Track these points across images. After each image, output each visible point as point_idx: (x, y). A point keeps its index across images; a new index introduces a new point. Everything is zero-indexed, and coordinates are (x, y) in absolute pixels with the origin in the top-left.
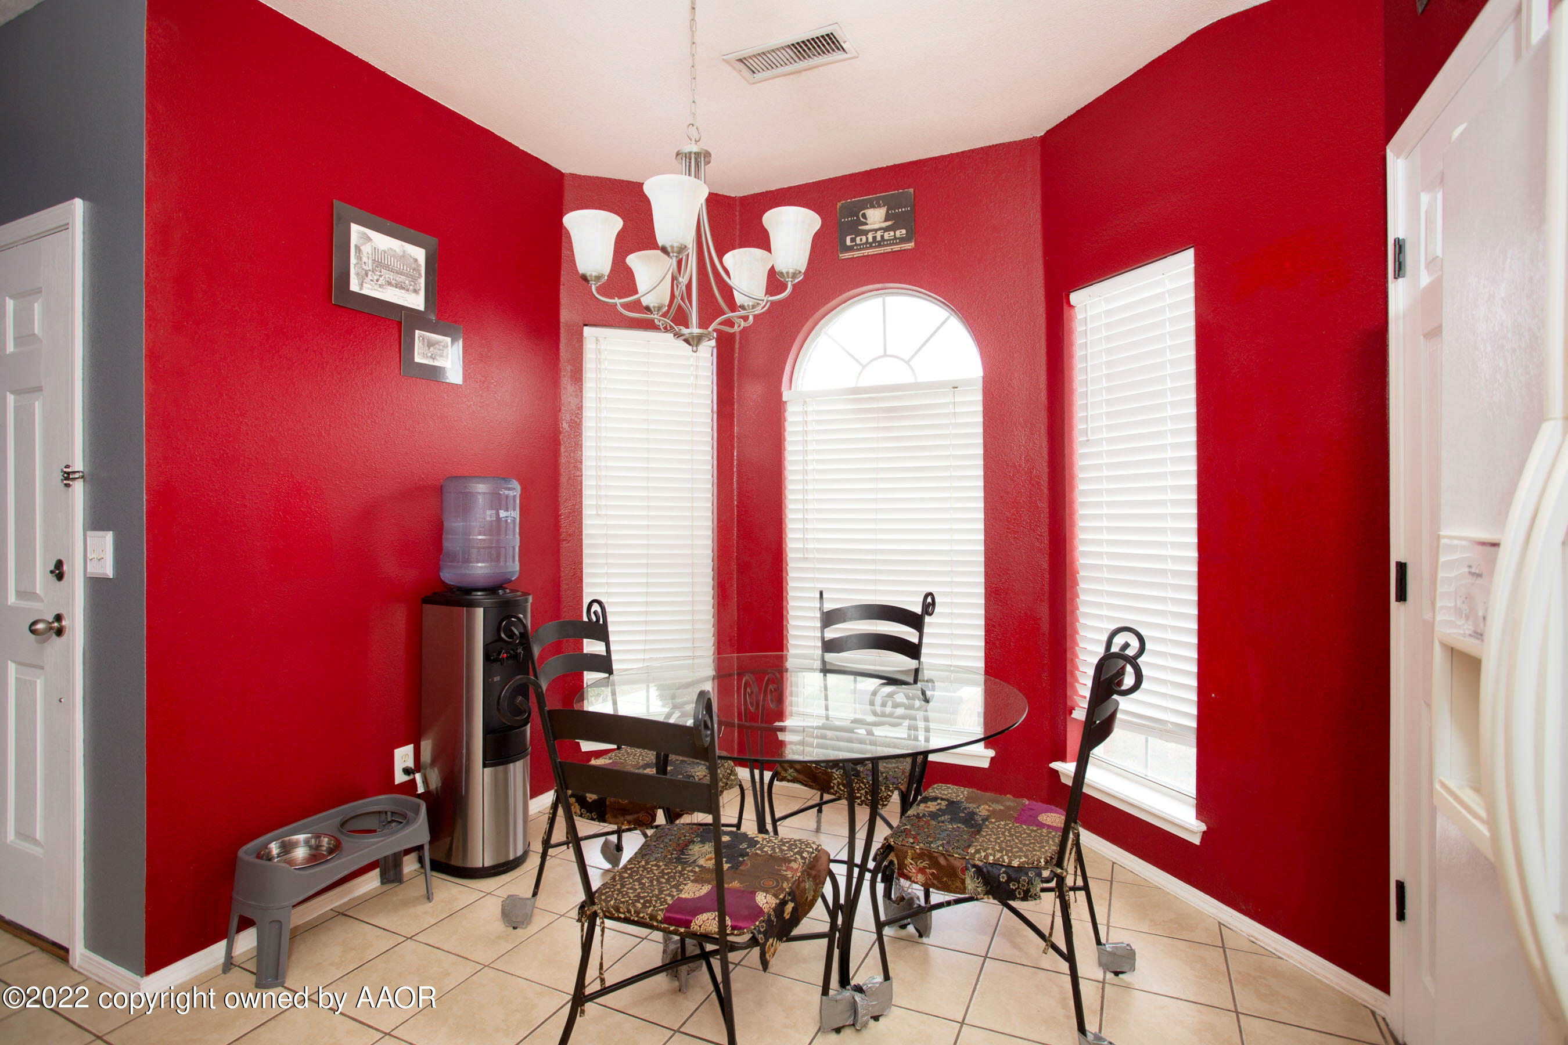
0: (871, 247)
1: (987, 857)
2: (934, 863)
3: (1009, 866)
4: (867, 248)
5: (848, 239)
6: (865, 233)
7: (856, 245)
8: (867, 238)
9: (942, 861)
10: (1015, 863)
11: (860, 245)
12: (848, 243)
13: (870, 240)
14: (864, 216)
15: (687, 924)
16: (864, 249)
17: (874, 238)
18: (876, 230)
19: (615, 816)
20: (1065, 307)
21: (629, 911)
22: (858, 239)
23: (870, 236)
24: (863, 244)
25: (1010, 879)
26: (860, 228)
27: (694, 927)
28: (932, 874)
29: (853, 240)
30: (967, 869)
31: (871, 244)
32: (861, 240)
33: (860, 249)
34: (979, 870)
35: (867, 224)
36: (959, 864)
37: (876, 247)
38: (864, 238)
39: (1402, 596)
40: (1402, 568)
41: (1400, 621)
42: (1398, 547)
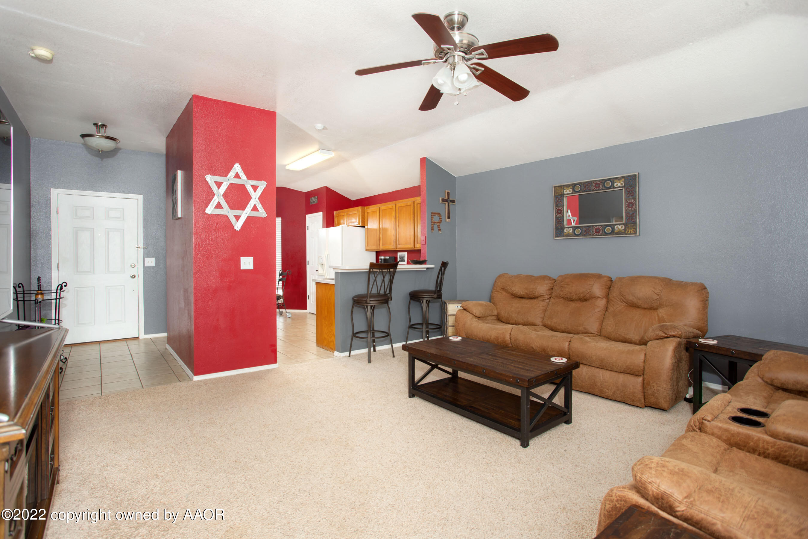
39: (308, 264)
40: (308, 261)
41: (308, 267)
42: (308, 259)
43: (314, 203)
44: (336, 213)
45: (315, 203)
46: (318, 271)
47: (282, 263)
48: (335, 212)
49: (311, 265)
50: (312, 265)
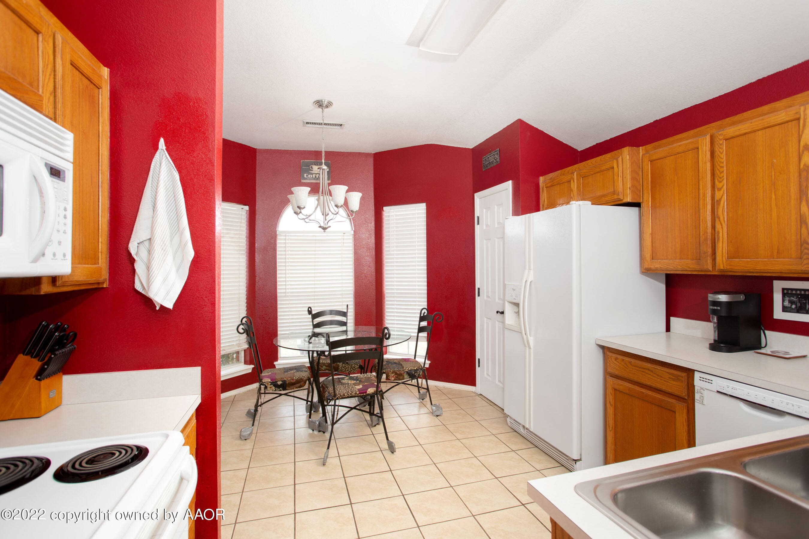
0: (314, 180)
1: (408, 369)
2: (396, 374)
3: (414, 370)
4: (312, 180)
5: (305, 175)
6: (312, 174)
7: (308, 178)
8: (313, 176)
9: (398, 372)
10: (415, 369)
11: (310, 178)
12: (305, 176)
13: (314, 177)
14: (312, 167)
15: (366, 392)
16: (311, 180)
17: (316, 176)
18: (316, 174)
19: (289, 387)
20: (382, 211)
21: (348, 394)
22: (309, 176)
23: (314, 176)
24: (311, 178)
25: (415, 373)
26: (310, 172)
27: (368, 392)
28: (396, 377)
29: (307, 176)
30: (404, 373)
31: (314, 178)
32: (310, 176)
33: (310, 180)
34: (407, 372)
35: (313, 171)
36: (402, 372)
37: (316, 180)
38: (311, 176)
39: (479, 295)
40: (479, 289)
41: (478, 301)
42: (478, 284)
43: (492, 165)
44: (544, 181)
45: (495, 164)
46: (502, 313)
47: (428, 294)
48: (541, 179)
49: (485, 298)
50: (488, 297)
